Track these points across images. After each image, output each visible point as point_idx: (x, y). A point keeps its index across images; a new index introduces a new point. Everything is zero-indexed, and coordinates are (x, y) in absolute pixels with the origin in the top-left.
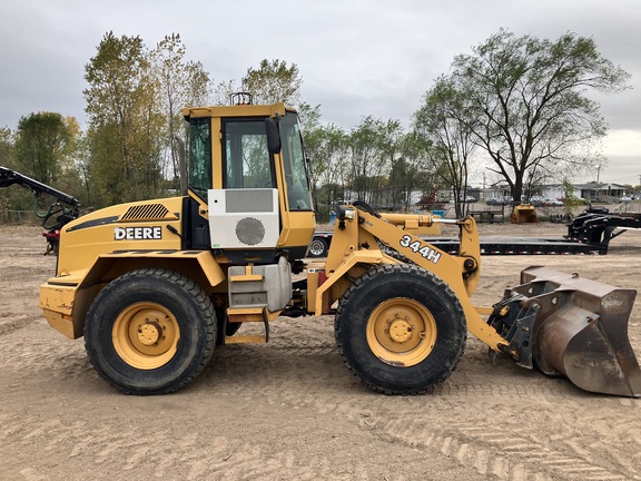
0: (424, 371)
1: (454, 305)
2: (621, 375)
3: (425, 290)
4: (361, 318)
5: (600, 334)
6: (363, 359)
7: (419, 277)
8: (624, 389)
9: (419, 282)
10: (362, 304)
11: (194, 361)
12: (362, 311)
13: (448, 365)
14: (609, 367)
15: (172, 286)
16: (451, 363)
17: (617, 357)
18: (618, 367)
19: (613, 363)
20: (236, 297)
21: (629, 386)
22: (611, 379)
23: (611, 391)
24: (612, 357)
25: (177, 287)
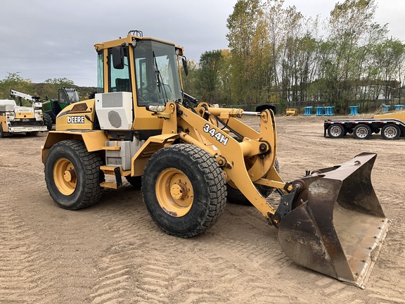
0: (185, 222)
1: (203, 177)
2: (327, 257)
3: (185, 164)
4: (152, 180)
5: (308, 216)
6: (153, 208)
7: (183, 155)
8: (330, 270)
9: (182, 158)
10: (152, 171)
11: (81, 194)
12: (152, 175)
13: (199, 220)
14: (316, 247)
15: (72, 150)
16: (202, 219)
17: (323, 240)
18: (324, 249)
19: (320, 244)
20: (110, 160)
21: (334, 268)
22: (317, 258)
23: (318, 269)
24: (319, 239)
25: (73, 151)
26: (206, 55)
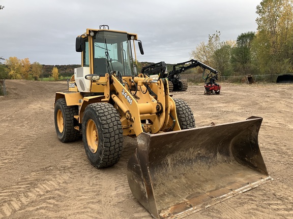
0: (95, 157)
5: (138, 161)
7: (94, 110)
13: (100, 157)
14: (142, 187)
18: (145, 189)
19: (144, 185)
22: (143, 195)
23: (143, 204)
24: (143, 181)
26: (242, 36)
